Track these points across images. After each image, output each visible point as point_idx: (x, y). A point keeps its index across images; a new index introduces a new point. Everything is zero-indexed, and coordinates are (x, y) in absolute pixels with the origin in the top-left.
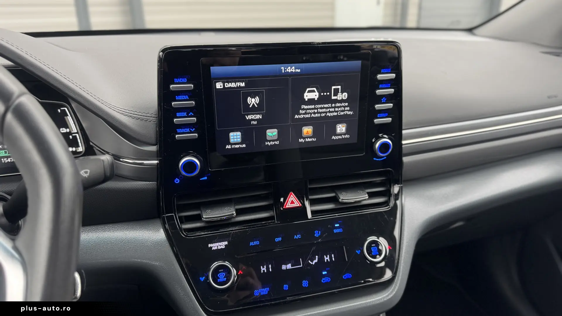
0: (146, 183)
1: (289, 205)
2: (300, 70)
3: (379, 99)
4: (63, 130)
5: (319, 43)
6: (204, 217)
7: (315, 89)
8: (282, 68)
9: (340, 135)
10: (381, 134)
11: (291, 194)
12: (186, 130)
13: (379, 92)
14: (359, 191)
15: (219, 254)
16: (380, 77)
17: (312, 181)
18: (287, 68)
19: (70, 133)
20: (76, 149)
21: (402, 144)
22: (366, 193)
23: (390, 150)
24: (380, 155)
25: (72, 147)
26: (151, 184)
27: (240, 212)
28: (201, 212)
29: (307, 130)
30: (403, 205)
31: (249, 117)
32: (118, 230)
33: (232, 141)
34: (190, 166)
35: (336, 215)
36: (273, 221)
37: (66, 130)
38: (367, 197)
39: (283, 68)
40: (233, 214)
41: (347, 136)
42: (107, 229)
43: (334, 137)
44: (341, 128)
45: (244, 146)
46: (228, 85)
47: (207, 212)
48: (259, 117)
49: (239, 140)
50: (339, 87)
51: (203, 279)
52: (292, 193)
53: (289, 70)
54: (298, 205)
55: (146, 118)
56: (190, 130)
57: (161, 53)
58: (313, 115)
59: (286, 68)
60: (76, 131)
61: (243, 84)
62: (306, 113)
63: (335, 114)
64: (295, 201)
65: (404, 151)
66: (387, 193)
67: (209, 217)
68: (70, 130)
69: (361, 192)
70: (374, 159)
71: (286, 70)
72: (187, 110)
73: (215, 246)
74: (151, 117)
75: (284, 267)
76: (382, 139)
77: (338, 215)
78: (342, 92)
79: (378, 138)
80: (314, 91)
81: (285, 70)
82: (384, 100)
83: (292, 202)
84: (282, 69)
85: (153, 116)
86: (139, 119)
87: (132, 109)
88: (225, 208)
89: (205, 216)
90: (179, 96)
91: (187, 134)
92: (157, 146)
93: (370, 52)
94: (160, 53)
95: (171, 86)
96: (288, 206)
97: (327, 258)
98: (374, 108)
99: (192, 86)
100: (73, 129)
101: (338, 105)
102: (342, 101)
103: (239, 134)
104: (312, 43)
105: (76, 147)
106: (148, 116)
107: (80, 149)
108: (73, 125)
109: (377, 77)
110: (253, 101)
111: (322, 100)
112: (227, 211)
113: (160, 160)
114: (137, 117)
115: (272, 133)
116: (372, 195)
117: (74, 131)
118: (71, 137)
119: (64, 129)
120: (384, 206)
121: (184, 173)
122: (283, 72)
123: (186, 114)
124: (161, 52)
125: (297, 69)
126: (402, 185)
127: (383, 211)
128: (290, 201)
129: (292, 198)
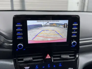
1: (47, 58)
3: (73, 31)
5: (57, 15)
13: (73, 29)
14: (67, 55)
16: (73, 24)
21: (79, 43)
23: (76, 45)
24: (73, 46)
26: (10, 50)
27: (33, 59)
35: (60, 61)
36: (43, 62)
52: (48, 54)
54: (50, 58)
56: (21, 37)
57: (14, 16)
65: (80, 45)
66: (75, 56)
70: (71, 46)
72: (20, 31)
73: (26, 68)
74: (11, 33)
79: (73, 41)
83: (48, 57)
87: (7, 31)
89: (24, 59)
90: (18, 28)
92: (12, 40)
95: (16, 25)
98: (72, 33)
99: (22, 25)
114: (8, 33)
116: (70, 56)
120: (74, 59)
121: (18, 48)
123: (20, 33)
126: (79, 54)
128: (47, 57)
129: (48, 56)
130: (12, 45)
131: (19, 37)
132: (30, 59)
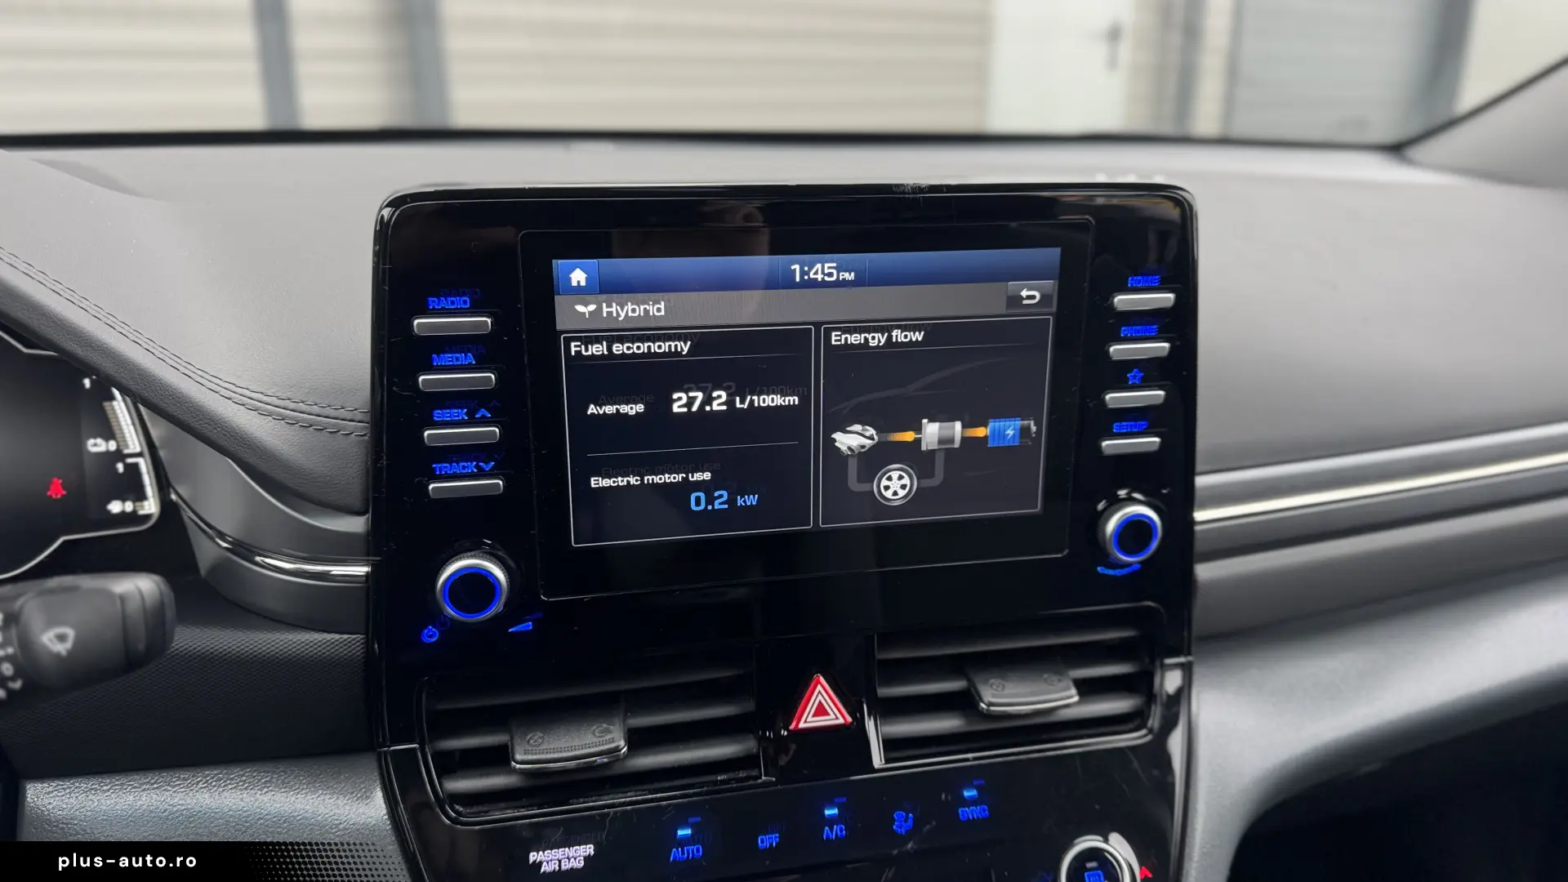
0: (329, 638)
1: (808, 720)
2: (853, 274)
4: (95, 445)
5: (919, 187)
6: (518, 757)
8: (793, 267)
10: (1121, 488)
11: (819, 682)
12: (464, 468)
13: (1117, 350)
14: (1046, 676)
17: (887, 640)
18: (810, 269)
19: (119, 455)
20: (135, 507)
21: (1192, 522)
22: (1071, 684)
23: (1154, 545)
24: (1121, 560)
25: (124, 500)
26: (345, 640)
27: (639, 740)
28: (512, 738)
30: (1193, 725)
32: (235, 787)
34: (474, 586)
35: (970, 756)
36: (755, 773)
37: (107, 446)
38: (1071, 697)
39: (797, 267)
40: (617, 749)
42: (200, 785)
47: (529, 741)
52: (822, 679)
53: (816, 273)
54: (841, 721)
55: (334, 425)
56: (477, 466)
57: (386, 212)
59: (806, 269)
60: (138, 450)
64: (829, 705)
65: (1199, 546)
66: (1141, 684)
67: (535, 757)
68: (118, 446)
69: (1055, 678)
70: (1099, 569)
71: (807, 273)
72: (470, 401)
73: (551, 860)
74: (350, 421)
76: (1128, 505)
77: (975, 759)
79: (1116, 503)
81: (803, 273)
82: (1135, 377)
83: (821, 711)
84: (795, 269)
85: (359, 417)
86: (311, 426)
87: (289, 394)
88: (593, 726)
89: (520, 754)
90: (442, 355)
91: (469, 480)
92: (367, 516)
93: (1091, 219)
94: (381, 209)
95: (416, 322)
96: (806, 722)
98: (1103, 402)
99: (489, 321)
100: (130, 443)
104: (897, 186)
105: (134, 501)
106: (341, 416)
107: (149, 505)
108: (128, 428)
109: (1112, 303)
112: (595, 740)
113: (373, 566)
114: (304, 420)
116: (1088, 689)
117: (131, 446)
118: (120, 467)
119: (99, 441)
120: (1131, 726)
121: (450, 611)
122: (798, 279)
123: (467, 414)
124: (387, 206)
125: (846, 271)
126: (1190, 658)
127: (1128, 748)
128: (812, 707)
129: (821, 693)
130: (361, 570)
131: (457, 469)
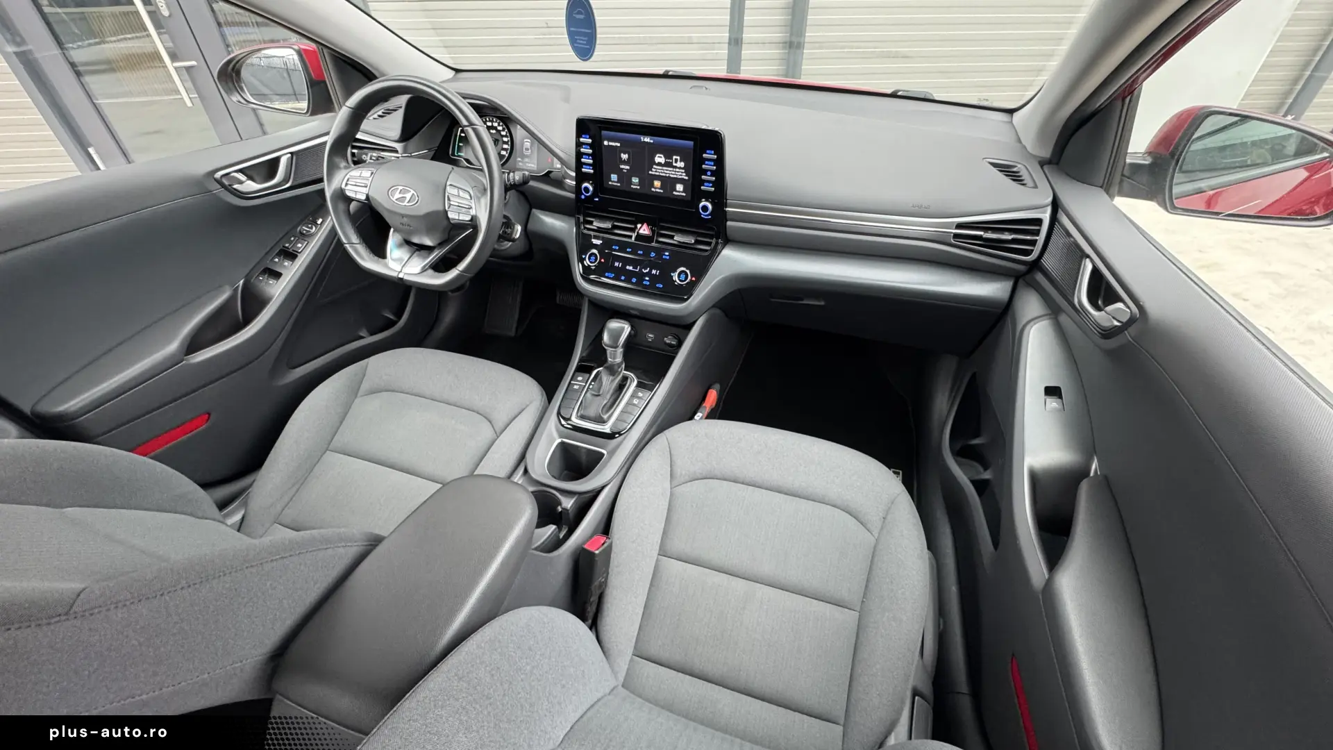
0: (570, 194)
2: (652, 141)
3: (705, 172)
7: (662, 156)
9: (679, 192)
13: (705, 167)
15: (595, 246)
16: (705, 156)
21: (726, 211)
22: (695, 239)
23: (709, 212)
24: (702, 214)
28: (595, 220)
29: (657, 183)
31: (622, 167)
33: (612, 180)
34: (588, 189)
39: (643, 138)
41: (684, 194)
43: (674, 193)
44: (680, 187)
45: (619, 185)
46: (611, 144)
47: (597, 221)
48: (628, 167)
49: (616, 180)
50: (678, 158)
51: (584, 256)
52: (646, 224)
54: (648, 233)
56: (589, 167)
58: (661, 174)
61: (619, 145)
62: (656, 172)
63: (675, 176)
65: (728, 217)
67: (596, 225)
72: (588, 155)
73: (595, 241)
75: (628, 267)
77: (670, 248)
78: (680, 161)
79: (702, 201)
80: (661, 157)
82: (709, 173)
83: (644, 230)
87: (566, 150)
88: (606, 222)
89: (595, 223)
90: (585, 146)
91: (588, 170)
92: (575, 173)
95: (582, 139)
97: (654, 272)
98: (702, 178)
99: (592, 141)
101: (677, 170)
102: (680, 168)
103: (616, 176)
109: (702, 155)
110: (625, 156)
111: (668, 165)
113: (575, 182)
115: (635, 180)
116: (698, 242)
121: (584, 193)
123: (588, 157)
124: (578, 118)
125: (649, 140)
126: (726, 243)
127: (705, 256)
132: (607, 225)
